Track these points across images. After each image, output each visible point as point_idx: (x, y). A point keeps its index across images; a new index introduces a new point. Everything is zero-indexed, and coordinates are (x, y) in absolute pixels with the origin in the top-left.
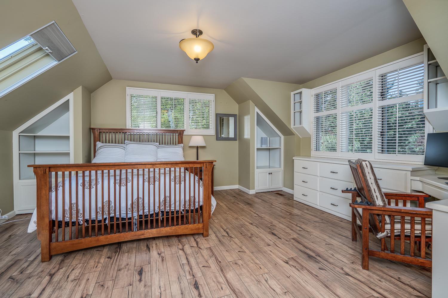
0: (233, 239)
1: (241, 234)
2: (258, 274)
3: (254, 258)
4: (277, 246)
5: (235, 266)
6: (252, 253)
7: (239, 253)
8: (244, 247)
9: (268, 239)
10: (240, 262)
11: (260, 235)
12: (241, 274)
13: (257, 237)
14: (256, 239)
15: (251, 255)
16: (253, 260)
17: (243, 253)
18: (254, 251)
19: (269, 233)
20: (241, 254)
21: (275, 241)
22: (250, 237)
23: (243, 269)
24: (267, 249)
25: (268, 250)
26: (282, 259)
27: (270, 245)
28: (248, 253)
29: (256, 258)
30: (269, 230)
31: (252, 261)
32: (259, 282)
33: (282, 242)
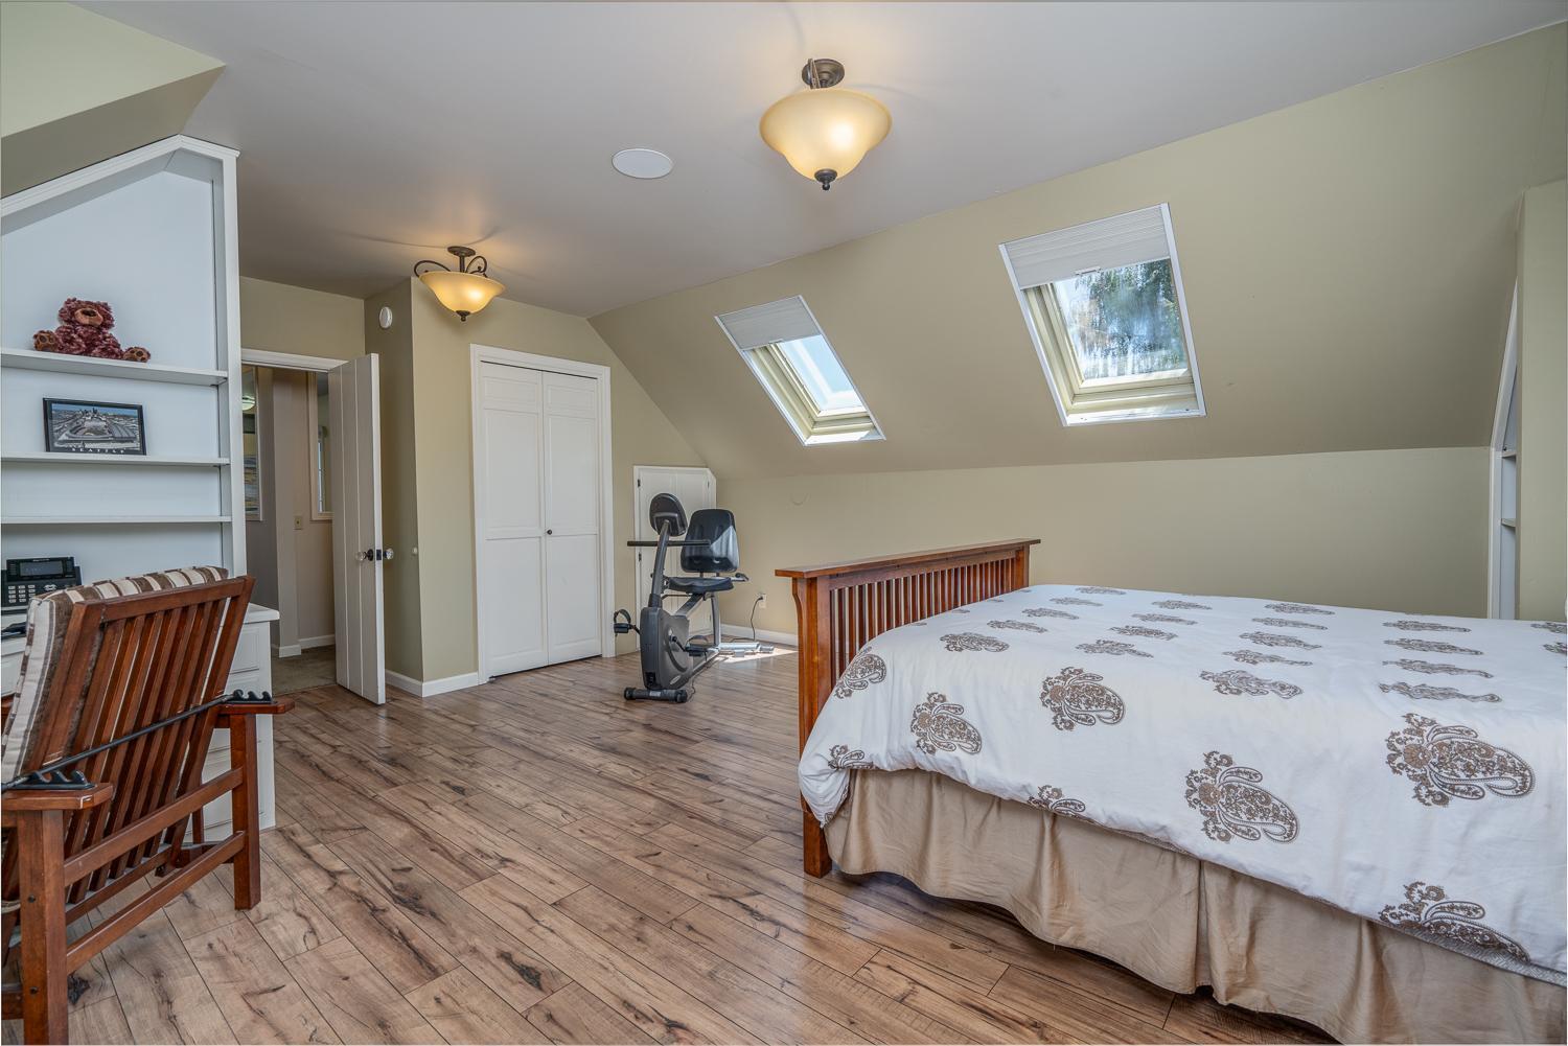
0: (704, 889)
1: (690, 928)
2: (587, 820)
3: (606, 849)
4: (525, 909)
5: (648, 818)
6: (614, 861)
7: (655, 850)
8: (650, 871)
9: (560, 936)
10: (640, 830)
11: (601, 948)
12: (626, 810)
13: (613, 928)
14: (613, 920)
15: (616, 855)
16: (608, 844)
17: (644, 852)
18: (610, 868)
19: (556, 975)
20: (648, 849)
21: (530, 930)
22: (642, 919)
23: (625, 818)
24: (566, 887)
25: (563, 883)
26: (519, 868)
27: (555, 904)
28: (627, 857)
29: (598, 851)
30: (555, 1002)
31: (608, 839)
32: (582, 808)
33: (499, 934)
